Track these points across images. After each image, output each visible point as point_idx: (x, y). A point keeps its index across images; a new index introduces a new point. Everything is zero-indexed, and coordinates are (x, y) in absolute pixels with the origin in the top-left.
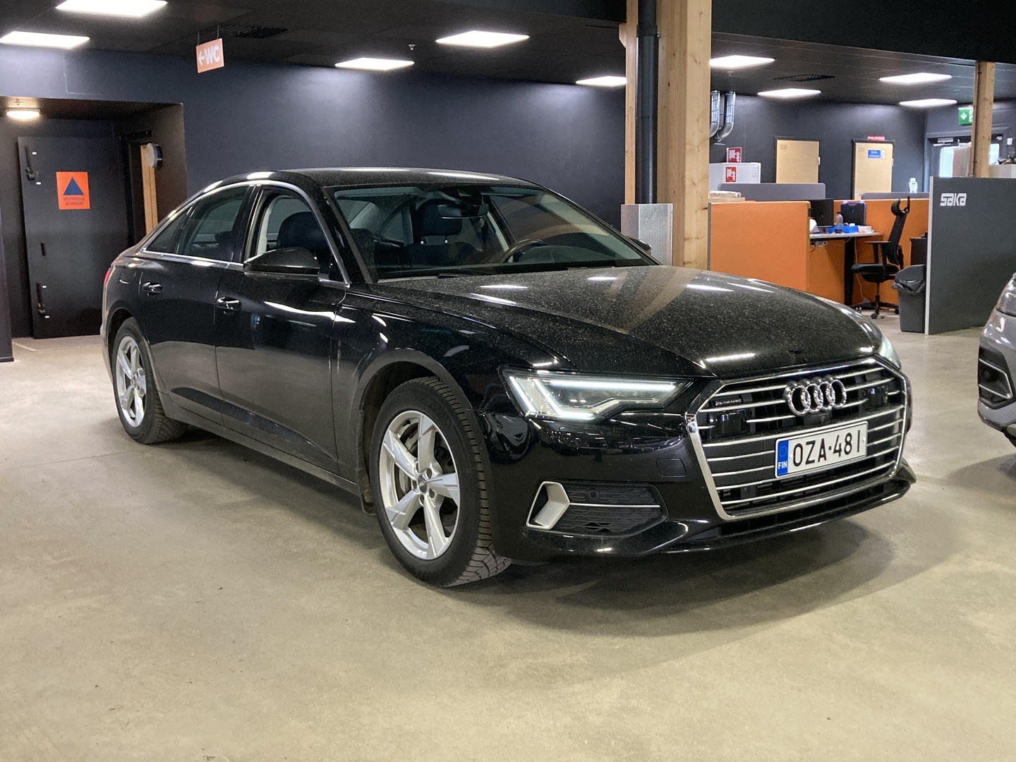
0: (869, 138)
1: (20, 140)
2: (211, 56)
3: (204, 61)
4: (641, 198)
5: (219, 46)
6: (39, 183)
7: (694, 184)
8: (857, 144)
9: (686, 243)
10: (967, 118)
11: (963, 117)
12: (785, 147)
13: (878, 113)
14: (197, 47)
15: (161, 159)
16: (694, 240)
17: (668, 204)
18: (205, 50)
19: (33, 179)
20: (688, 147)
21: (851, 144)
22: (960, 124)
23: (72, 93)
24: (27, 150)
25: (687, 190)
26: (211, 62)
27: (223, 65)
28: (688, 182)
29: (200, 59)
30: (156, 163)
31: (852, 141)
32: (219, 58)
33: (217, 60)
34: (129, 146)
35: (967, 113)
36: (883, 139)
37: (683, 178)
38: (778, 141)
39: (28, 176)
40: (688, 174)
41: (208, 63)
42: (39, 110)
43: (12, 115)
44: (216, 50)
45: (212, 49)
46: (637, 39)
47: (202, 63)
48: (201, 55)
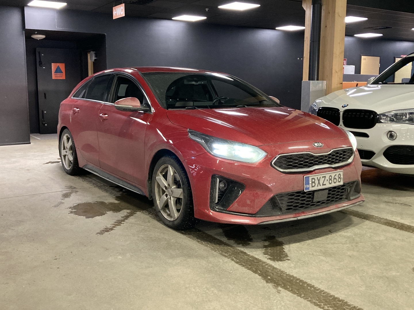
0: (402, 56)
1: (37, 49)
2: (119, 11)
4: (311, 78)
5: (123, 7)
6: (44, 68)
7: (337, 72)
8: (396, 58)
12: (365, 59)
13: (405, 45)
14: (113, 8)
15: (96, 58)
17: (324, 81)
18: (117, 9)
19: (42, 66)
23: (59, 28)
24: (39, 53)
25: (333, 75)
26: (119, 14)
27: (124, 16)
28: (334, 71)
30: (94, 60)
34: (83, 53)
37: (332, 69)
38: (362, 56)
39: (40, 64)
40: (334, 67)
42: (46, 35)
44: (122, 9)
45: (120, 8)
46: (312, 5)
47: (115, 15)
48: (115, 11)
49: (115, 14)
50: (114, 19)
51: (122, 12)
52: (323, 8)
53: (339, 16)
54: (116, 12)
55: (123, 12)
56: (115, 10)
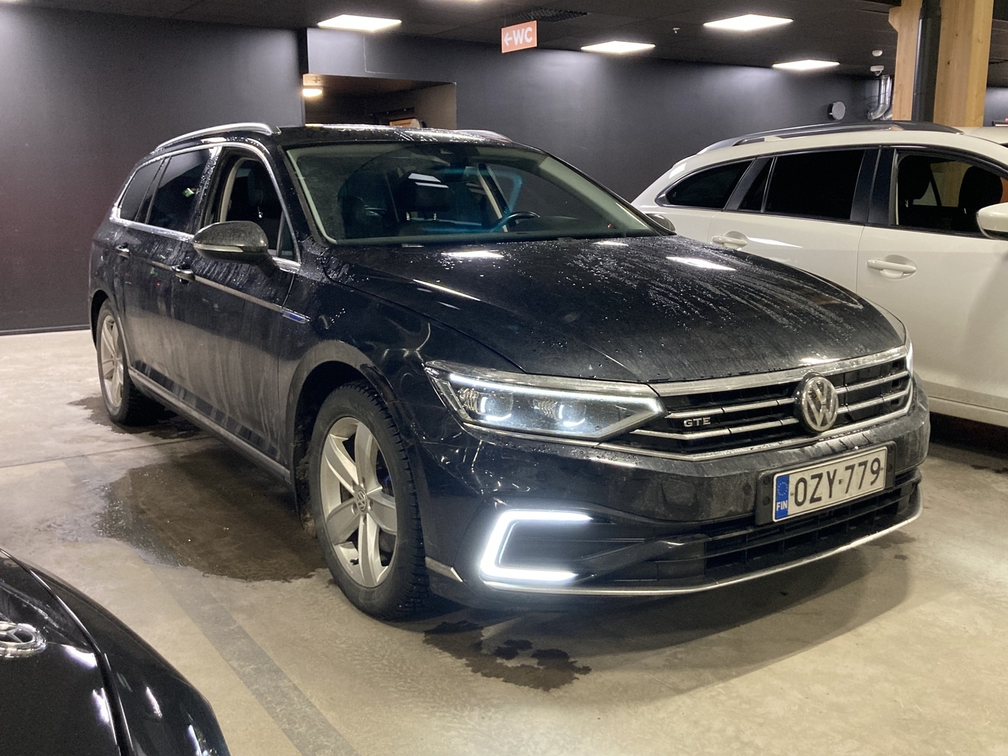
2: (520, 36)
3: (511, 42)
5: (533, 27)
14: (502, 29)
18: (513, 31)
26: (520, 43)
27: (535, 45)
29: (505, 39)
33: (529, 41)
41: (516, 44)
42: (323, 89)
44: (528, 31)
45: (523, 30)
46: (921, 20)
47: (508, 44)
48: (508, 37)
49: (508, 42)
50: (503, 52)
51: (529, 37)
52: (944, 24)
53: (979, 41)
54: (510, 39)
55: (531, 38)
56: (507, 34)
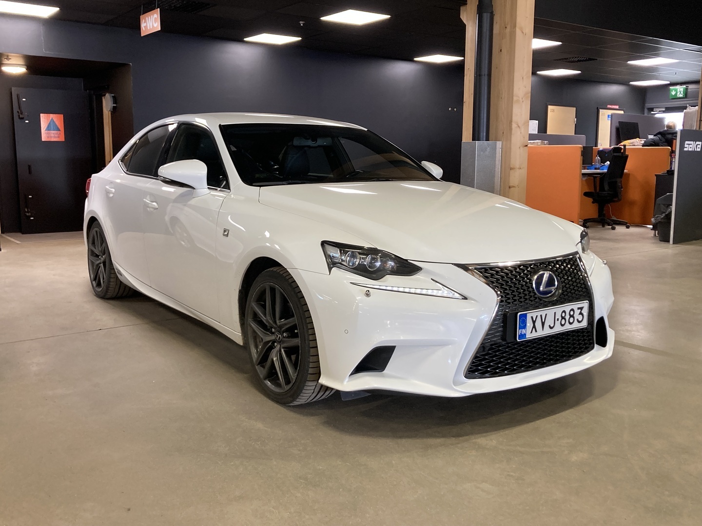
0: (608, 106)
1: (13, 89)
2: (151, 23)
3: (146, 27)
4: (476, 137)
5: (157, 15)
6: (27, 121)
7: (519, 127)
8: (601, 110)
9: (512, 172)
10: (676, 94)
11: (673, 93)
12: (553, 111)
13: (614, 90)
14: (141, 16)
15: (115, 105)
16: (518, 170)
17: (498, 142)
18: (147, 18)
19: (22, 118)
20: (515, 98)
21: (596, 110)
22: (670, 98)
23: (47, 52)
24: (18, 96)
25: (513, 132)
26: (151, 27)
27: (160, 29)
28: (514, 126)
29: (143, 25)
30: (112, 108)
31: (597, 108)
32: (157, 23)
33: (155, 25)
34: (94, 97)
35: (676, 90)
36: (617, 107)
37: (511, 122)
38: (549, 106)
39: (19, 116)
40: (514, 118)
41: (149, 28)
42: (25, 67)
43: (6, 69)
44: (155, 18)
45: (152, 16)
46: (478, 15)
47: (144, 29)
50: (142, 36)
51: (155, 23)
52: (497, 18)
53: (523, 33)
54: (145, 24)
56: (144, 20)
